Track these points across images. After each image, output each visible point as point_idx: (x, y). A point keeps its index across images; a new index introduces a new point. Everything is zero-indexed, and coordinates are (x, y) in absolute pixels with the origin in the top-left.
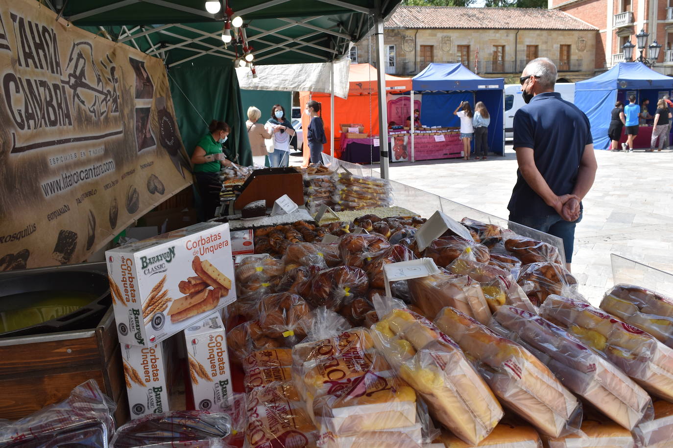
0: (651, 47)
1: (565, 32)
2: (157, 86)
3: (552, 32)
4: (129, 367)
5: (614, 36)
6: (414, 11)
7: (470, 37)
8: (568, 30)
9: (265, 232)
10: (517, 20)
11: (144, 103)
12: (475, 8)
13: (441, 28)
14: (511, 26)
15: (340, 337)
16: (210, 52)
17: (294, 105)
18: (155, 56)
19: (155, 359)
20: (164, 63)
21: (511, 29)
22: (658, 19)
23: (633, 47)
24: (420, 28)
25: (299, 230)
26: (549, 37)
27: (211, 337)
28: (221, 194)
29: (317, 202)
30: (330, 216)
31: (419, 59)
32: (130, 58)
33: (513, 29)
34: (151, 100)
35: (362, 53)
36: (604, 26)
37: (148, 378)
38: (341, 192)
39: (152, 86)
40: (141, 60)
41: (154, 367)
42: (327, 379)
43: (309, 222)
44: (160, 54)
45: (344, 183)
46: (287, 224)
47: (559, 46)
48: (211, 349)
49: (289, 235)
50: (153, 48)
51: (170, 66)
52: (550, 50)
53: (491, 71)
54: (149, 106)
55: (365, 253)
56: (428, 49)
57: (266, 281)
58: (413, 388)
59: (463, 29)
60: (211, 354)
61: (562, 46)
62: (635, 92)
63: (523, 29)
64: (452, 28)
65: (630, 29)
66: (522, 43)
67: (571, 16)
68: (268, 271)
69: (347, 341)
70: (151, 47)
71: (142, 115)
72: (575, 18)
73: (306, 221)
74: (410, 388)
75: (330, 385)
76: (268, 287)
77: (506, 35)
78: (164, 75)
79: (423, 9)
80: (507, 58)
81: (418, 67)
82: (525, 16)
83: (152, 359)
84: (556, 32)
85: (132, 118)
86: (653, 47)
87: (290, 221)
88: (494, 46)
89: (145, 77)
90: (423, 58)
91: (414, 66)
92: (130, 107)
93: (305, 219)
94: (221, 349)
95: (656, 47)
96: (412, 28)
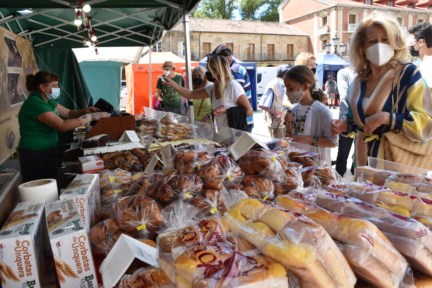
0: (341, 46)
1: (290, 37)
2: (25, 60)
3: (282, 36)
4: (4, 265)
5: (318, 40)
6: (199, 21)
7: (233, 38)
8: (292, 35)
9: (110, 157)
10: (261, 28)
11: (14, 70)
12: (236, 21)
13: (216, 32)
14: (258, 32)
15: (199, 224)
16: (65, 37)
17: (122, 79)
18: (24, 37)
19: (28, 256)
20: (31, 43)
21: (258, 34)
22: (343, 30)
23: (331, 45)
24: (202, 32)
25: (135, 154)
26: (281, 39)
27: (75, 239)
28: (74, 134)
29: (145, 137)
30: (156, 145)
31: (202, 51)
32: (5, 37)
33: (259, 34)
34: (20, 68)
35: (166, 47)
36: (312, 33)
37: (21, 273)
38: (162, 129)
39: (21, 59)
40: (13, 39)
41: (27, 263)
42: (199, 263)
43: (142, 149)
44: (28, 36)
45: (164, 123)
46: (125, 151)
47: (287, 45)
48: (75, 249)
49: (128, 157)
50: (23, 32)
51: (35, 46)
52: (281, 48)
53: (247, 60)
54: (18, 73)
55: (196, 163)
56: (207, 45)
57: (117, 189)
58: (282, 264)
59: (229, 33)
60: (76, 253)
61: (288, 45)
62: (333, 72)
63: (265, 34)
64: (222, 33)
65: (327, 35)
66: (265, 42)
67: (293, 27)
68: (119, 181)
69: (206, 228)
70: (21, 31)
71: (12, 79)
72: (295, 28)
73: (139, 149)
74: (279, 265)
75: (204, 268)
76: (119, 193)
77: (255, 37)
78: (31, 52)
79: (204, 20)
80: (256, 52)
81: (201, 56)
82: (266, 26)
83: (25, 257)
84: (285, 36)
85: (5, 80)
86: (342, 46)
87: (127, 149)
88: (248, 44)
89: (16, 51)
90: (204, 51)
91: (199, 56)
92: (4, 72)
93: (138, 147)
94: (84, 248)
95: (343, 46)
96: (197, 32)
